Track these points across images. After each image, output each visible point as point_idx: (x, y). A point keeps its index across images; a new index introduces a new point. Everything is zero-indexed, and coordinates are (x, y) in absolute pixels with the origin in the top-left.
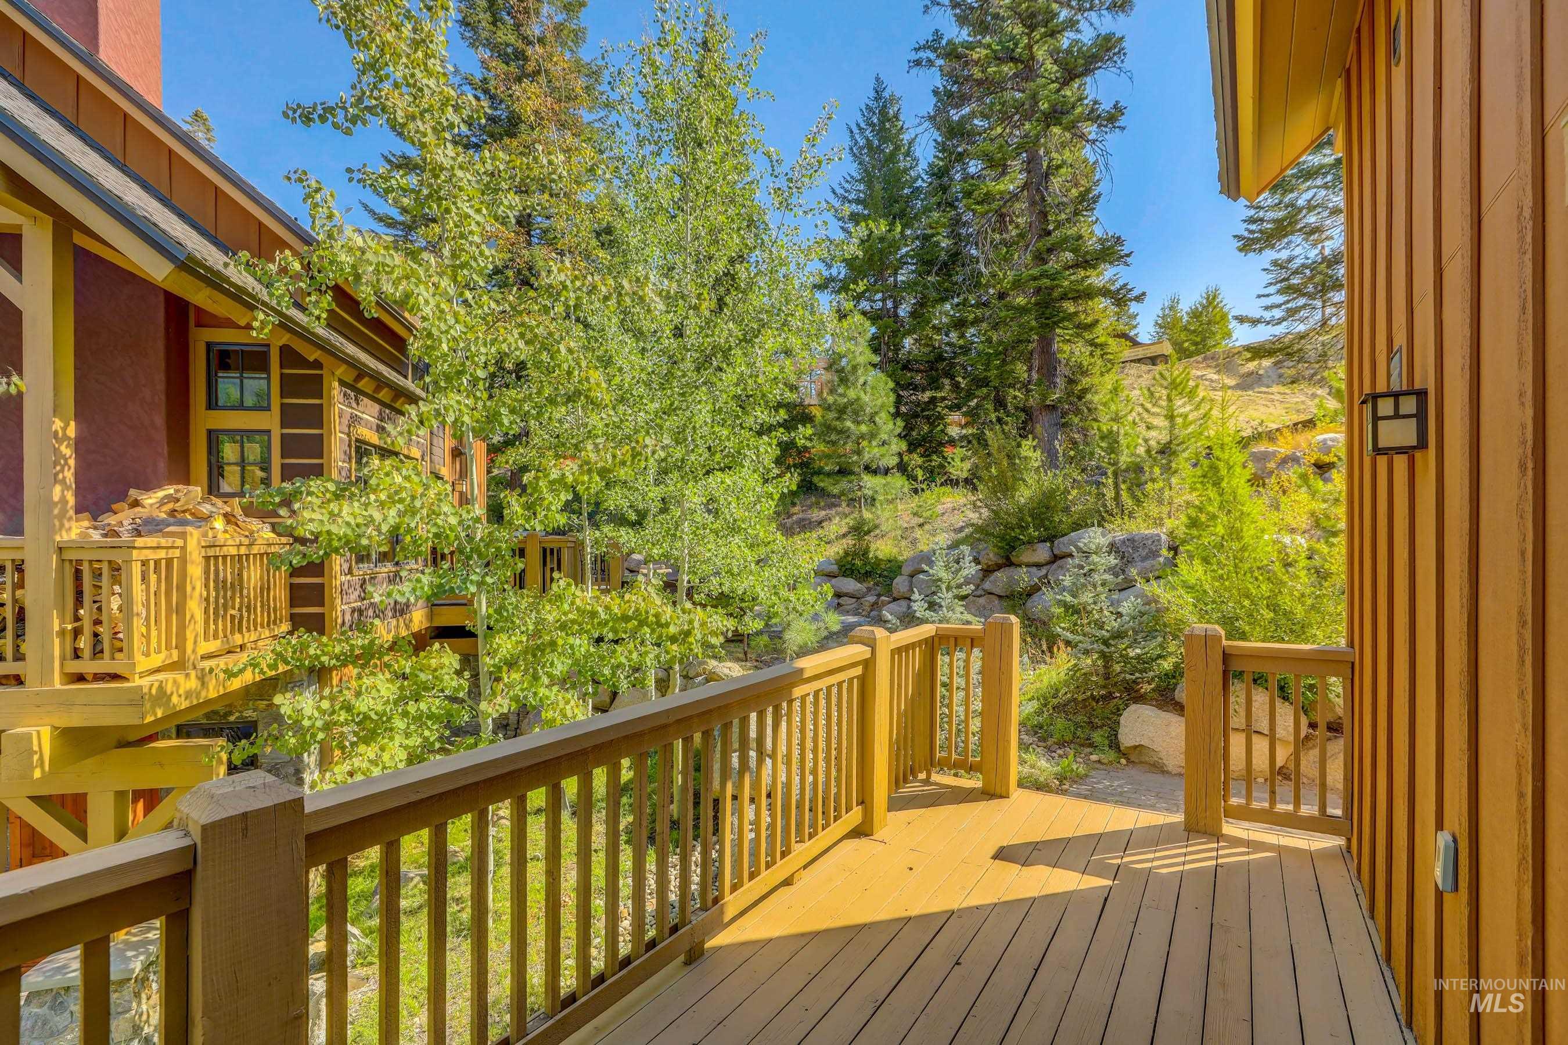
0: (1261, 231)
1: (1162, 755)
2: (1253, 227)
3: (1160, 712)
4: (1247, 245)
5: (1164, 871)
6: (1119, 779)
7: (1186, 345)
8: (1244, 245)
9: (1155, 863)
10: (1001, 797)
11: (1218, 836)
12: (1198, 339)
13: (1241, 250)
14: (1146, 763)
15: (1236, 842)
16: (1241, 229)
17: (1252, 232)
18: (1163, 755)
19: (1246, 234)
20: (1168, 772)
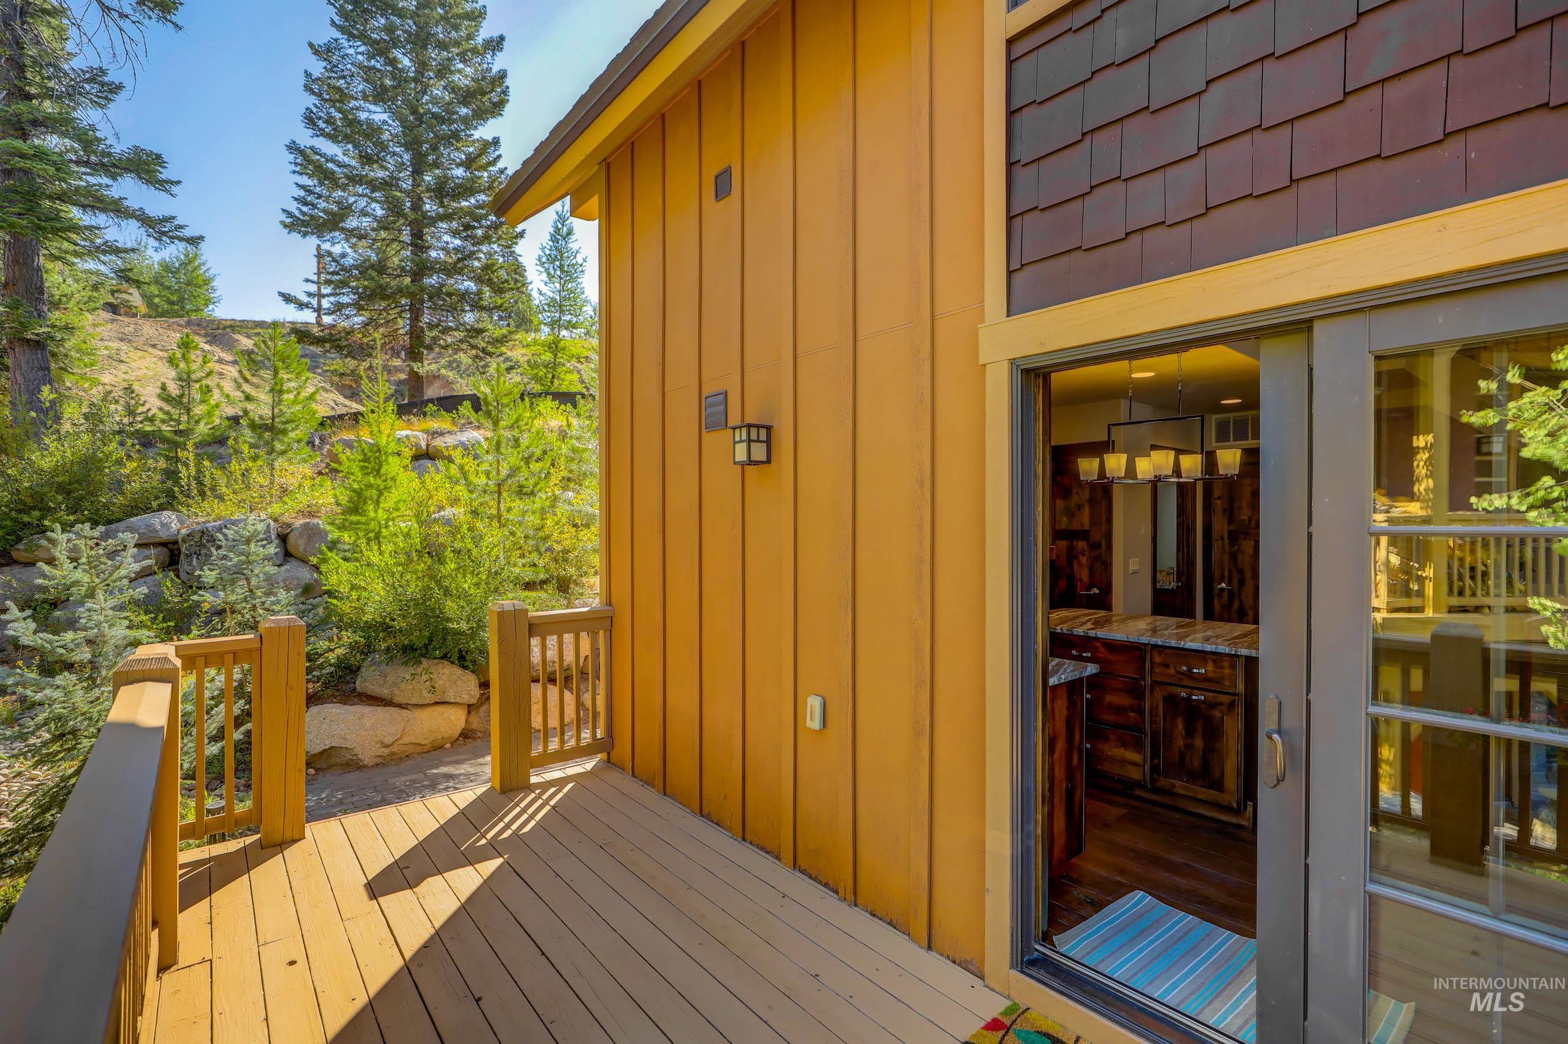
0: (311, 216)
1: (356, 751)
2: (305, 209)
3: (347, 707)
4: (296, 225)
5: (505, 835)
6: (322, 790)
7: (157, 300)
8: (292, 223)
9: (514, 827)
10: (294, 841)
11: (529, 788)
12: (175, 298)
13: (285, 226)
14: (337, 764)
15: (545, 786)
16: (293, 207)
17: (304, 214)
18: (358, 750)
19: (297, 213)
20: (365, 766)
